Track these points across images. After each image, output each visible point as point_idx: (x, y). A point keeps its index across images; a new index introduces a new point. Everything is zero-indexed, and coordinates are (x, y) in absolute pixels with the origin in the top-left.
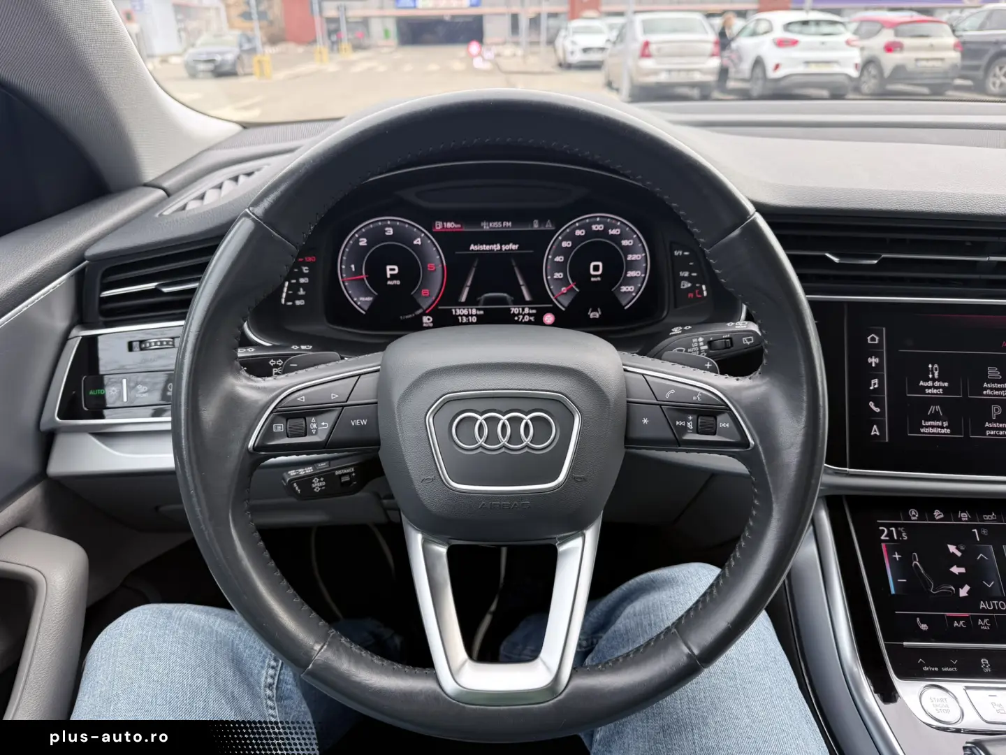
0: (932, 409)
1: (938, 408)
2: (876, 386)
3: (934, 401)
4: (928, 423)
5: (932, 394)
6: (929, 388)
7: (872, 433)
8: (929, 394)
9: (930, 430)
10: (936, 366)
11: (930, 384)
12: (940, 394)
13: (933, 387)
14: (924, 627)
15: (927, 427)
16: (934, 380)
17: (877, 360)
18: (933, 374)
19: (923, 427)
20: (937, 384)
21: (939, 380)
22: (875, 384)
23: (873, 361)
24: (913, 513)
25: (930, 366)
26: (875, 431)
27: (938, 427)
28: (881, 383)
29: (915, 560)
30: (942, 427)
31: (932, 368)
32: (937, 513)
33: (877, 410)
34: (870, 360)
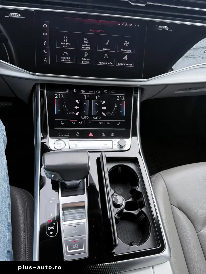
0: (65, 53)
1: (67, 53)
2: (46, 44)
3: (65, 50)
4: (63, 58)
5: (65, 47)
6: (64, 45)
7: (44, 61)
8: (64, 47)
9: (64, 60)
10: (67, 37)
11: (64, 44)
12: (68, 48)
13: (66, 45)
14: (63, 124)
15: (63, 59)
16: (66, 42)
17: (46, 34)
18: (66, 40)
19: (61, 59)
20: (67, 44)
21: (67, 42)
22: (45, 43)
23: (45, 34)
24: (67, 90)
25: (65, 37)
26: (45, 60)
27: (66, 59)
28: (47, 42)
29: (64, 104)
30: (68, 59)
31: (65, 38)
32: (74, 90)
33: (46, 52)
34: (44, 34)
